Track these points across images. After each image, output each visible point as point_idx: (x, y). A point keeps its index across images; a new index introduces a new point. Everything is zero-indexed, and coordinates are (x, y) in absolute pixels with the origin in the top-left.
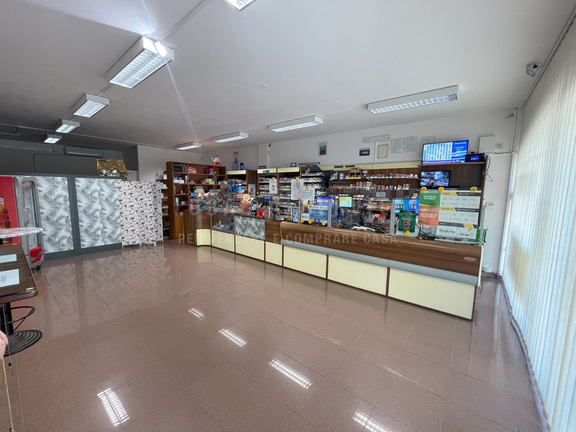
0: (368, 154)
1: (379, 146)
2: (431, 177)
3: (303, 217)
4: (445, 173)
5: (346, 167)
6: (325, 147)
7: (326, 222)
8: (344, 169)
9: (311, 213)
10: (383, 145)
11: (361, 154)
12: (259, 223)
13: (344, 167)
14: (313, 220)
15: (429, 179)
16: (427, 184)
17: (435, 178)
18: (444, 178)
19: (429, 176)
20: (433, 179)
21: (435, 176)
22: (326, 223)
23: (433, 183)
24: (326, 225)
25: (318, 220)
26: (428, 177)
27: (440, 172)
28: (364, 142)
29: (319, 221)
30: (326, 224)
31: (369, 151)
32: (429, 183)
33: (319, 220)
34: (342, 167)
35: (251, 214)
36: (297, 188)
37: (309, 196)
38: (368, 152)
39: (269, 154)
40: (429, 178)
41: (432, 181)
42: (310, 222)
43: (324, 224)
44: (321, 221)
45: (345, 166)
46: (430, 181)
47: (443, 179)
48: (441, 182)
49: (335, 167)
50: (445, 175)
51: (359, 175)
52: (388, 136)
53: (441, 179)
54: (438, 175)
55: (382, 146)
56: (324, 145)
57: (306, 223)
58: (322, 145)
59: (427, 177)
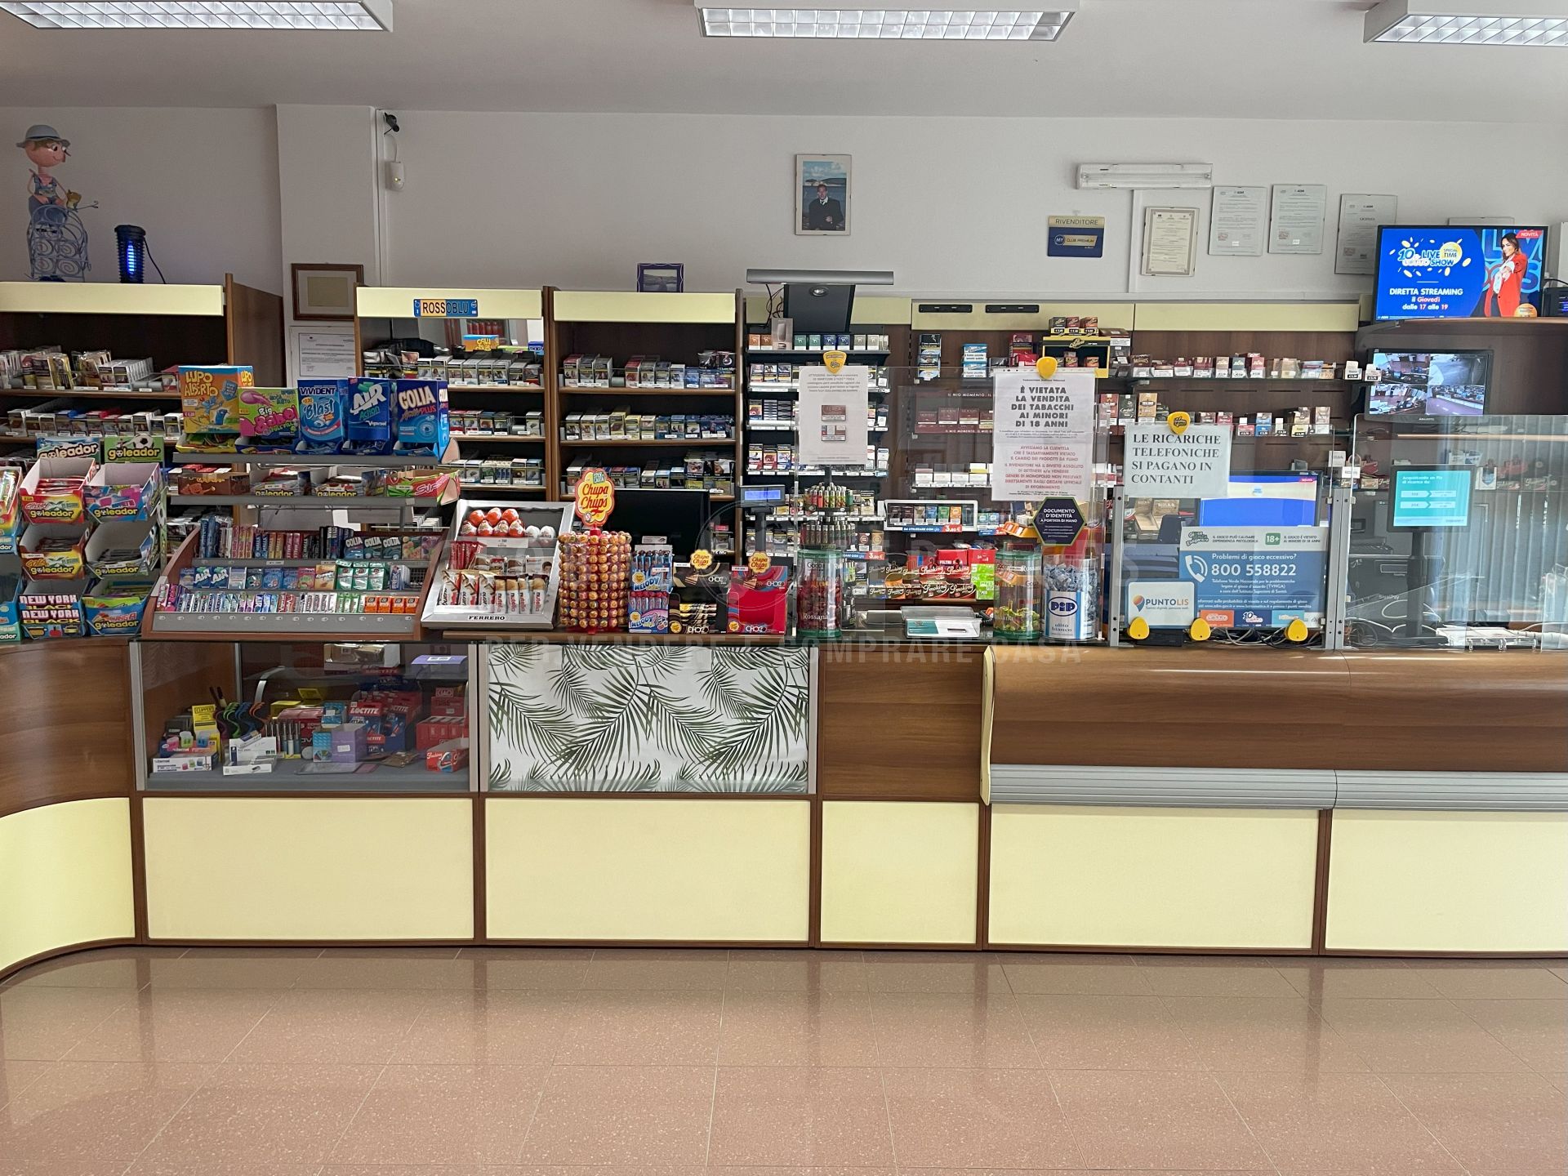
0: (1096, 251)
1: (1153, 212)
2: (1416, 375)
3: (1140, 604)
4: (1470, 363)
5: (989, 309)
6: (841, 183)
7: (1310, 620)
8: (978, 320)
9: (1200, 578)
10: (1172, 210)
11: (1056, 247)
12: (747, 680)
13: (979, 309)
14: (1225, 618)
15: (1405, 385)
16: (1398, 408)
17: (1430, 383)
18: (1467, 383)
19: (1403, 371)
20: (1421, 384)
21: (1433, 370)
22: (1314, 625)
23: (1422, 404)
24: (1316, 638)
25: (1257, 613)
26: (1402, 375)
27: (1452, 356)
28: (1076, 186)
29: (1268, 619)
30: (1311, 631)
31: (1099, 233)
32: (1406, 403)
33: (1269, 612)
34: (968, 309)
35: (671, 618)
36: (1043, 421)
37: (1187, 472)
38: (1095, 238)
39: (390, 184)
40: (1404, 381)
41: (1421, 395)
42: (1200, 632)
43: (1297, 634)
44: (1279, 620)
45: (984, 305)
46: (1409, 395)
47: (1463, 387)
48: (1453, 400)
49: (923, 309)
50: (1470, 371)
51: (1095, 359)
52: (1200, 170)
53: (1457, 385)
54: (1443, 368)
55: (1165, 216)
56: (834, 173)
57: (1169, 638)
58: (818, 174)
59: (1397, 375)
